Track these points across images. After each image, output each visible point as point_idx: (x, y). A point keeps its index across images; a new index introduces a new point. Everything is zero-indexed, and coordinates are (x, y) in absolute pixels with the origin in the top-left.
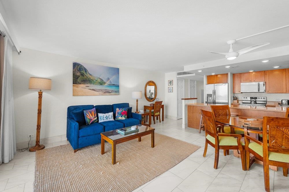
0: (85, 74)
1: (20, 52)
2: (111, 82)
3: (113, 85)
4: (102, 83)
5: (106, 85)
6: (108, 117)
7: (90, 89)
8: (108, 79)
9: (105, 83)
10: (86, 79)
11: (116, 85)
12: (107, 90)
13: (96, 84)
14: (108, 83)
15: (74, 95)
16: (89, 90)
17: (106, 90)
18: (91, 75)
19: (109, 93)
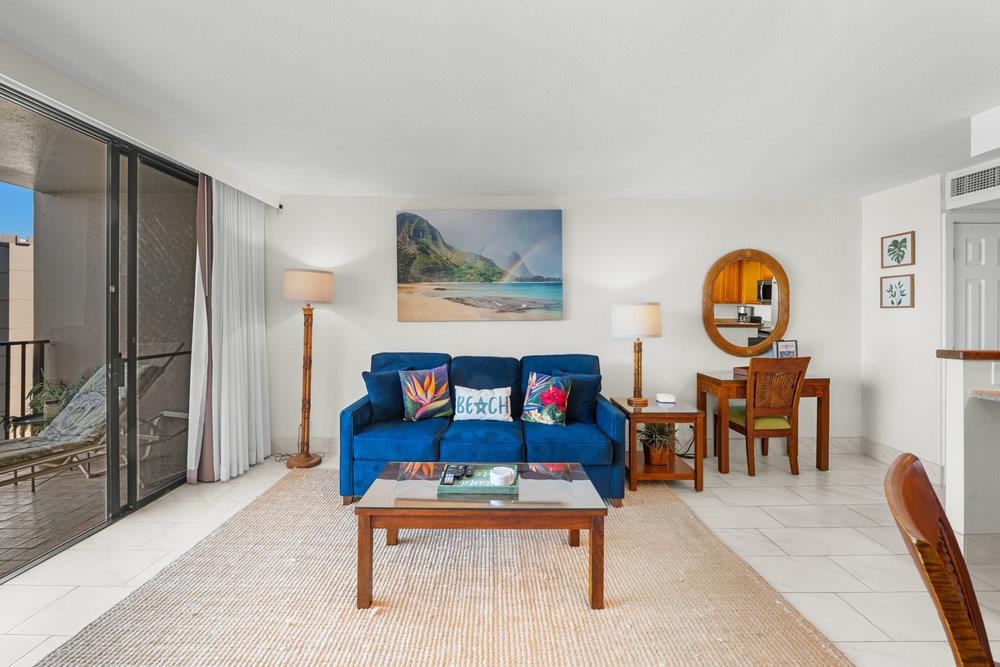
0: (433, 247)
1: (281, 207)
2: (524, 269)
3: (536, 279)
4: (490, 275)
5: (506, 280)
6: (484, 405)
7: (450, 299)
8: (516, 258)
9: (501, 274)
10: (437, 263)
11: (548, 279)
12: (509, 302)
13: (468, 280)
14: (514, 272)
15: (400, 320)
16: (447, 301)
17: (509, 299)
18: (450, 248)
19: (520, 310)
